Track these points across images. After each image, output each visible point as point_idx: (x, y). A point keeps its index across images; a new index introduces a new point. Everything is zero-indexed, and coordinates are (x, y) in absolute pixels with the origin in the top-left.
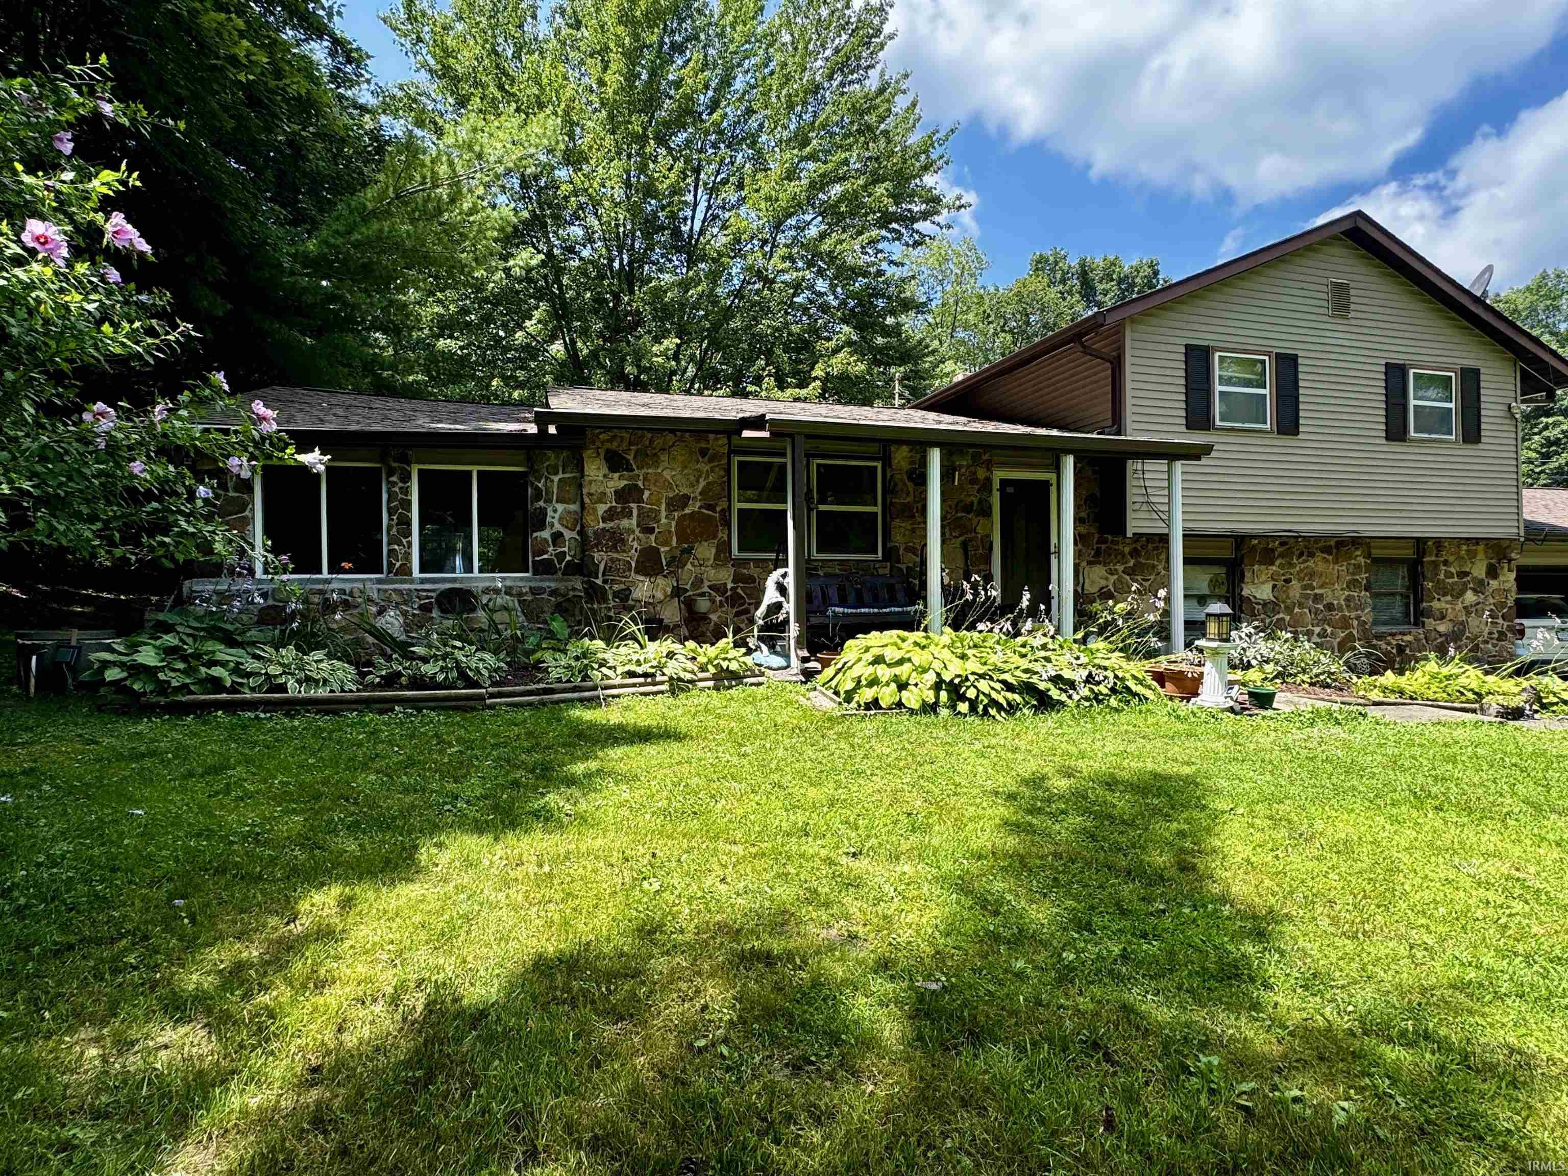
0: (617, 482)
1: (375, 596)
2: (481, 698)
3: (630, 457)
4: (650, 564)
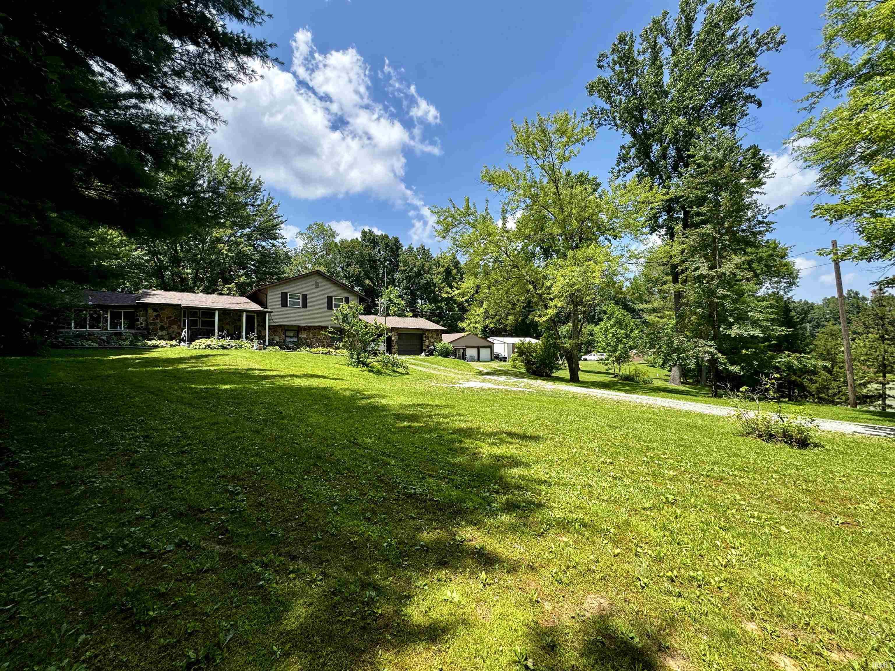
0: (155, 314)
1: (100, 333)
3: (158, 309)
4: (162, 328)
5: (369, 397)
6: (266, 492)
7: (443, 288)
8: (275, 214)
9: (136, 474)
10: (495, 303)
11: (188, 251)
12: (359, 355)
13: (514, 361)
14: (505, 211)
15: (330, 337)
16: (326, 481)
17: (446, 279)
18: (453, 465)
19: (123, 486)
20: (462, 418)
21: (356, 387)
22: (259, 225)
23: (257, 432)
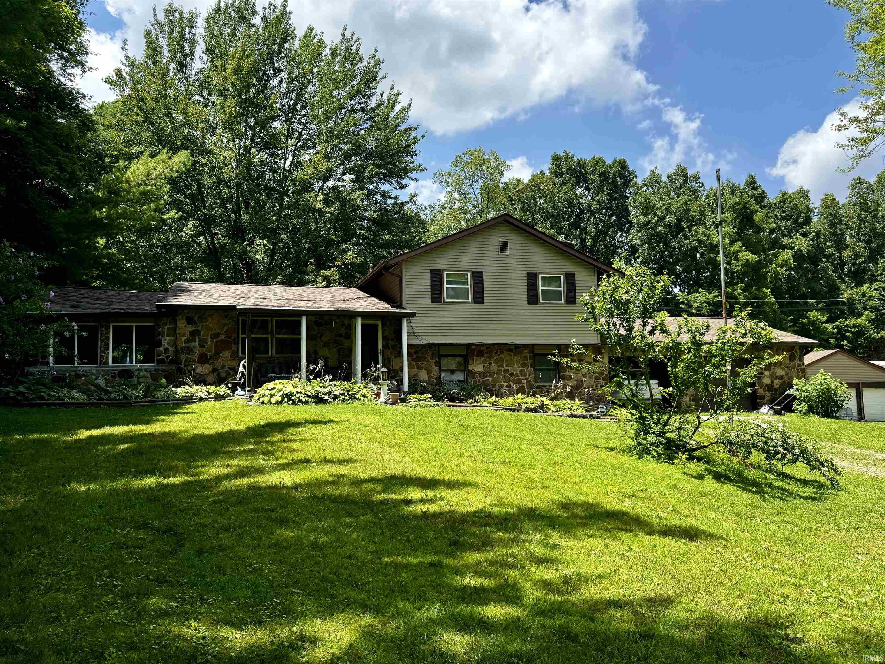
0: (190, 328)
1: (95, 372)
2: (130, 403)
3: (196, 319)
17: (739, 234)
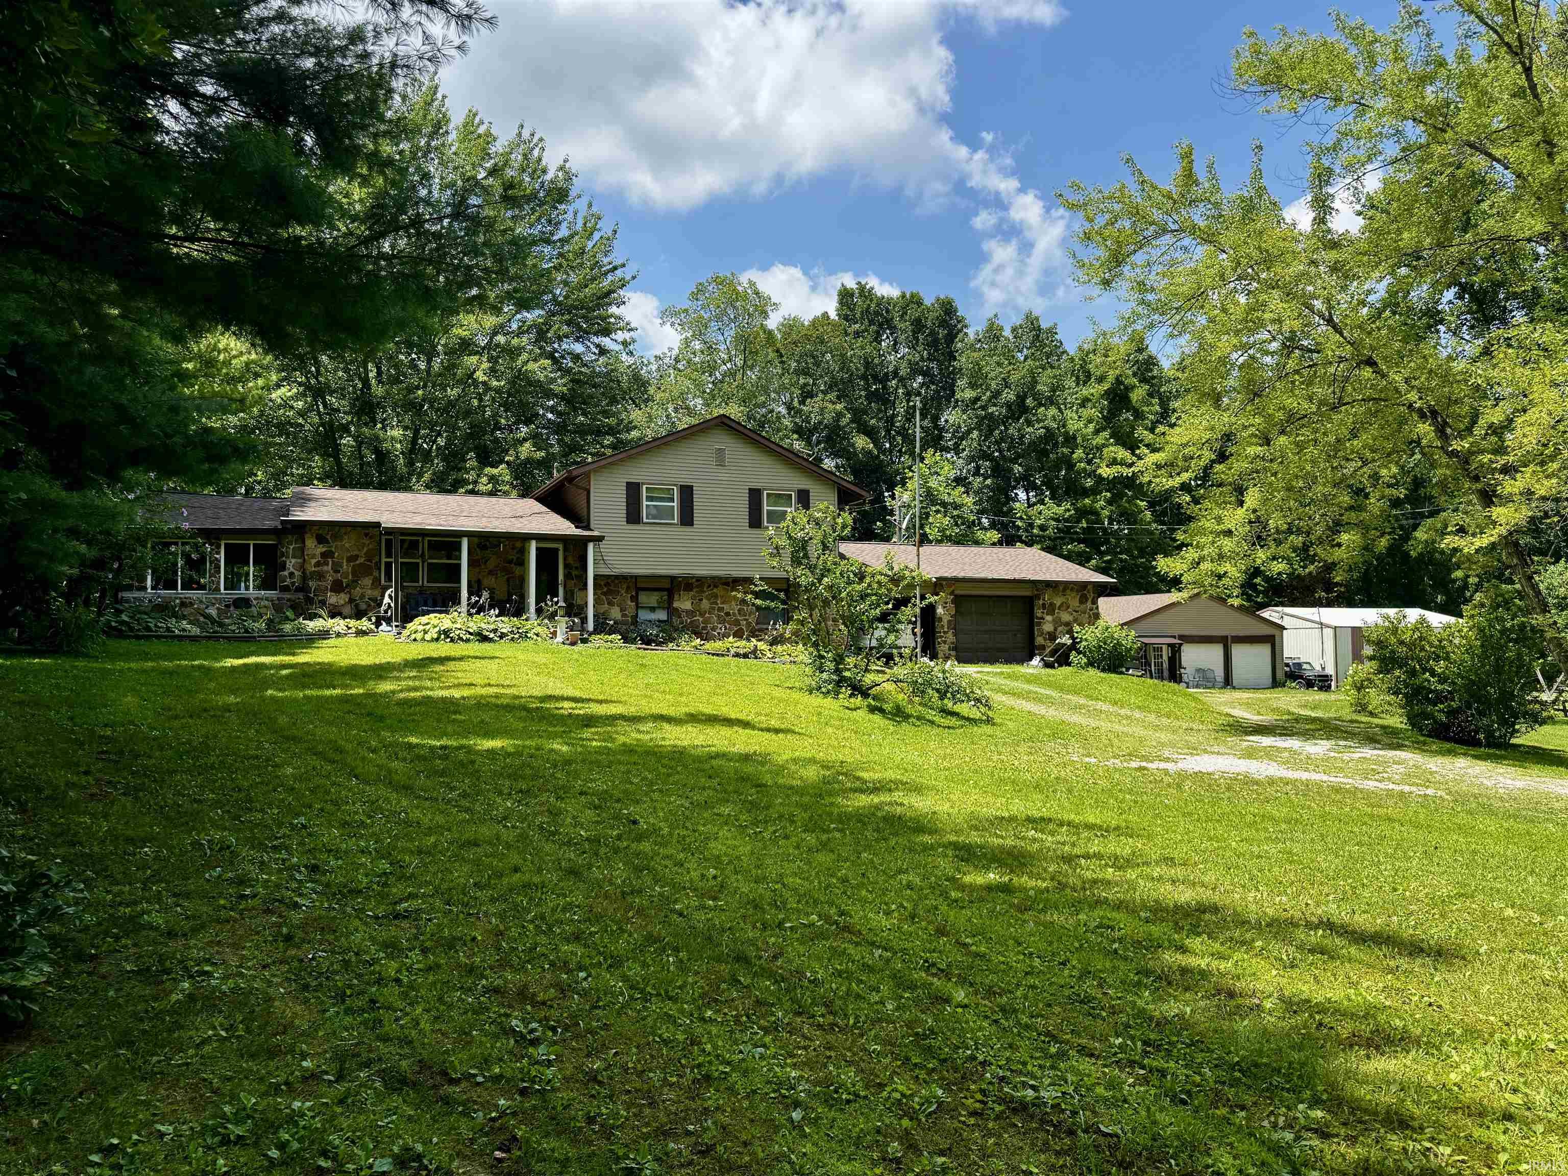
0: (321, 549)
1: (204, 600)
3: (328, 538)
4: (338, 587)
5: (877, 788)
6: (605, 1047)
7: (1100, 448)
8: (606, 260)
9: (295, 964)
10: (1289, 489)
11: (395, 381)
12: (839, 659)
13: (1359, 688)
14: (1323, 177)
15: (758, 608)
16: (766, 1031)
17: (1109, 420)
18: (1162, 1024)
19: (271, 991)
20: (1178, 872)
21: (835, 756)
22: (566, 297)
23: (573, 872)
